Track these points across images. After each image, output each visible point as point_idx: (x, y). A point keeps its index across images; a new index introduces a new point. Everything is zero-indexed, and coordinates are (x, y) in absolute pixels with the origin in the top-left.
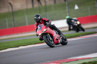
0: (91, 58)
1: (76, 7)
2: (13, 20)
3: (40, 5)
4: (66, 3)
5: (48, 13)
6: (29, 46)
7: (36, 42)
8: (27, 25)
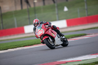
0: (80, 61)
1: (66, 9)
2: (2, 23)
3: (29, 7)
4: (56, 5)
5: (37, 15)
6: (18, 49)
7: (25, 45)
8: (16, 27)
